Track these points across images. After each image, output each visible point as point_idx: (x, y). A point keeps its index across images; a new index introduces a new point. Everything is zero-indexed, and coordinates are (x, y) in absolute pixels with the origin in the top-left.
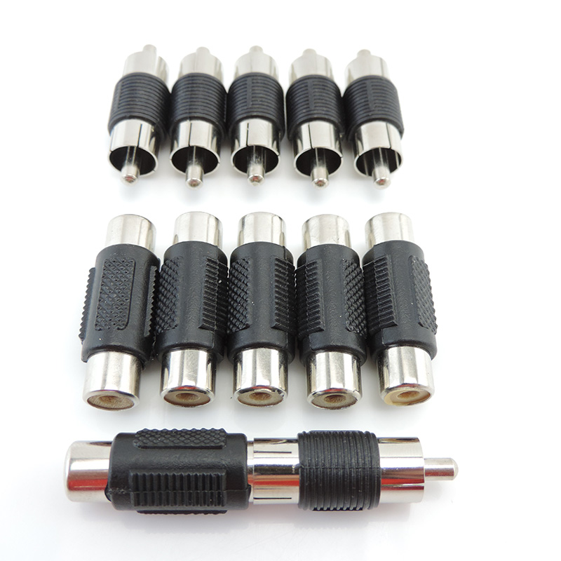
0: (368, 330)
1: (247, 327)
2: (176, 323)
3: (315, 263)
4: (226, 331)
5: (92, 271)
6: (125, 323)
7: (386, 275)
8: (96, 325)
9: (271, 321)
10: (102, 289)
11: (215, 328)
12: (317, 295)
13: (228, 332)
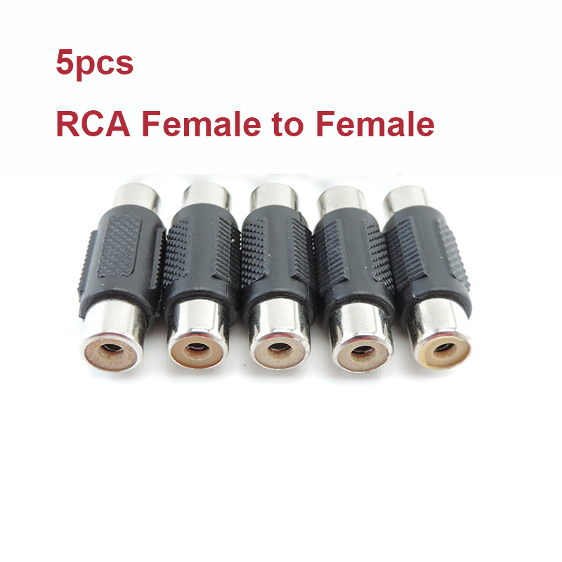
0: (395, 286)
1: (264, 277)
2: (187, 271)
3: (335, 222)
4: (240, 286)
5: (94, 234)
6: (131, 270)
7: (411, 233)
8: (99, 272)
9: (290, 271)
10: (105, 241)
11: (229, 279)
12: (339, 249)
13: (243, 286)
